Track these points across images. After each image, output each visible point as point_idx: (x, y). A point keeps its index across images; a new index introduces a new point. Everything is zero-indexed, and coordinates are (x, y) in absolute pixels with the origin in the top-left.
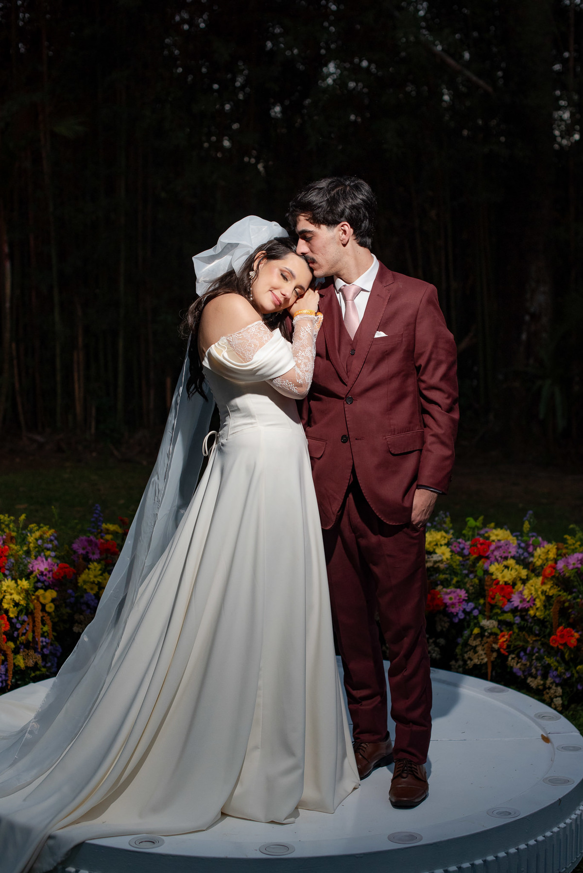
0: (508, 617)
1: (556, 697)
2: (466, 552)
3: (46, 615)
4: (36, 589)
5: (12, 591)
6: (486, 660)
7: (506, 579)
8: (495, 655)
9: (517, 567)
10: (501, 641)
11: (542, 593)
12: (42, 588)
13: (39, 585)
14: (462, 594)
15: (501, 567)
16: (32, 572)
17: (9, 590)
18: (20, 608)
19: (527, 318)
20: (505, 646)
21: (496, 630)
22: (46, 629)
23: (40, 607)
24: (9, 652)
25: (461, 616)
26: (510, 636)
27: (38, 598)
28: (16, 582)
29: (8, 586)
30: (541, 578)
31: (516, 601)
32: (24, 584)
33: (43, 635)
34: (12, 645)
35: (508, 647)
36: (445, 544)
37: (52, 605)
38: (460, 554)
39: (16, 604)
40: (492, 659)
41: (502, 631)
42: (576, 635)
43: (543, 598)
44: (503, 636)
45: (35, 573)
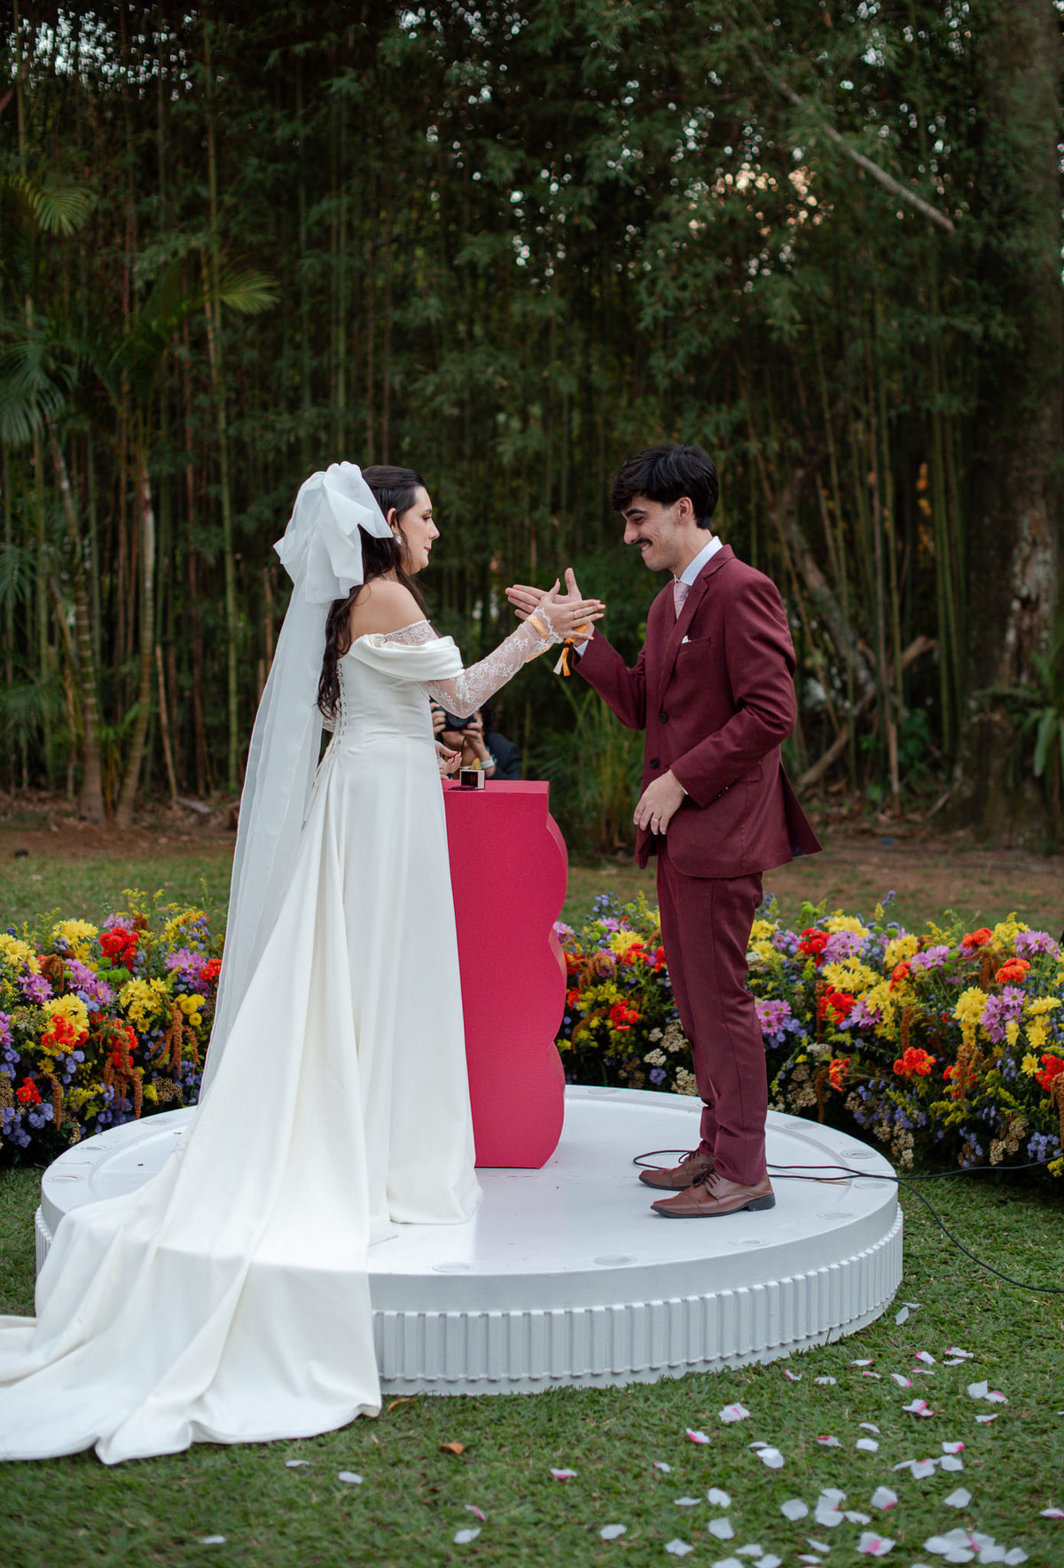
0: (846, 1038)
1: (906, 1148)
2: (793, 948)
3: (189, 1030)
4: (176, 994)
5: (142, 995)
6: (815, 1101)
7: (844, 986)
8: (828, 1094)
9: (863, 968)
10: (832, 1071)
11: (892, 1004)
12: (184, 992)
13: (182, 987)
14: (785, 1007)
15: (839, 967)
16: (171, 970)
17: (137, 993)
18: (151, 1019)
19: (1016, 605)
20: (840, 1078)
21: (827, 1057)
22: (189, 1048)
23: (181, 1017)
24: (138, 1080)
25: (781, 1038)
26: (847, 1065)
27: (179, 1004)
28: (148, 982)
29: (136, 988)
30: (889, 983)
31: (856, 1017)
32: (160, 985)
33: (184, 1057)
34: (141, 1071)
35: (846, 1079)
36: (767, 939)
37: (199, 1016)
38: (786, 952)
39: (148, 1014)
40: (825, 1100)
41: (835, 1057)
42: (931, 1059)
43: (892, 1010)
44: (837, 1065)
45: (174, 971)
